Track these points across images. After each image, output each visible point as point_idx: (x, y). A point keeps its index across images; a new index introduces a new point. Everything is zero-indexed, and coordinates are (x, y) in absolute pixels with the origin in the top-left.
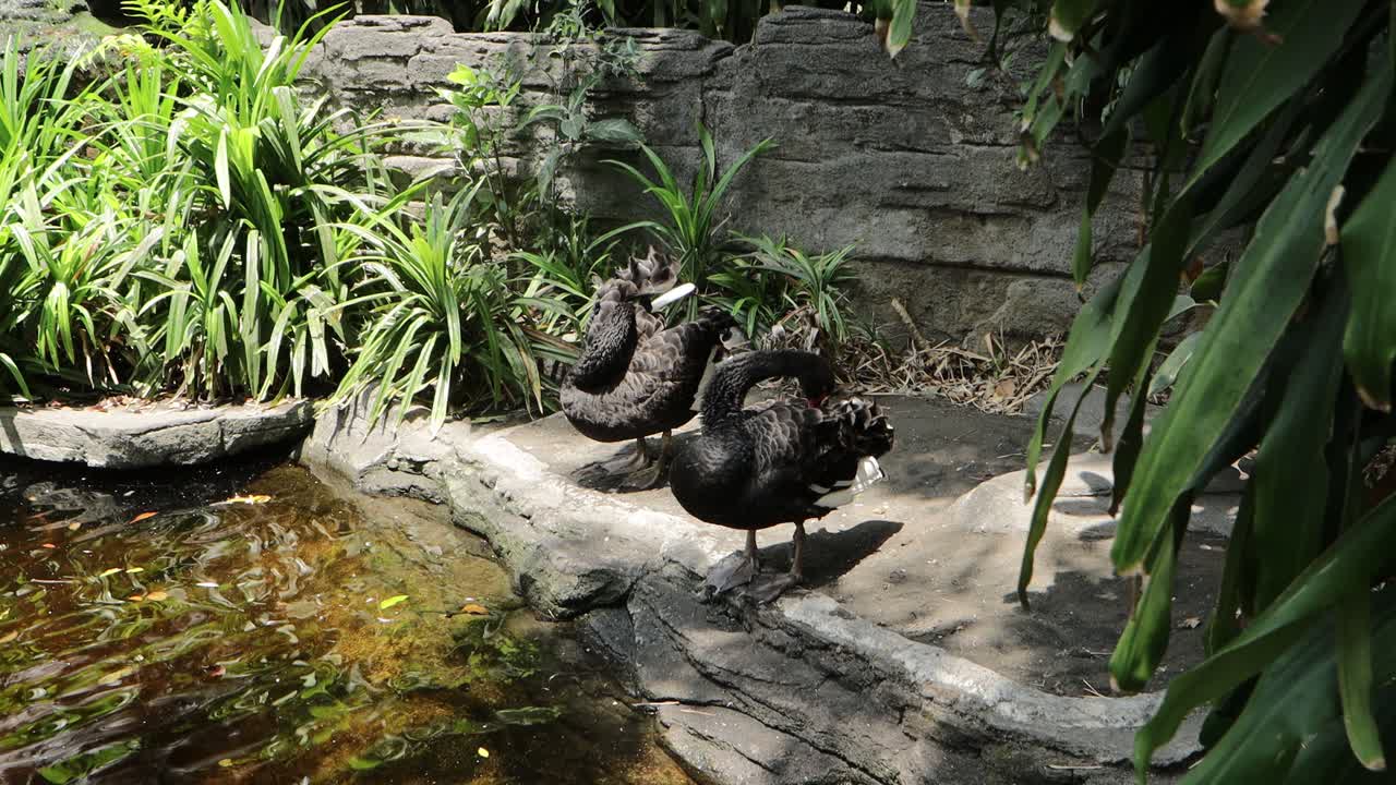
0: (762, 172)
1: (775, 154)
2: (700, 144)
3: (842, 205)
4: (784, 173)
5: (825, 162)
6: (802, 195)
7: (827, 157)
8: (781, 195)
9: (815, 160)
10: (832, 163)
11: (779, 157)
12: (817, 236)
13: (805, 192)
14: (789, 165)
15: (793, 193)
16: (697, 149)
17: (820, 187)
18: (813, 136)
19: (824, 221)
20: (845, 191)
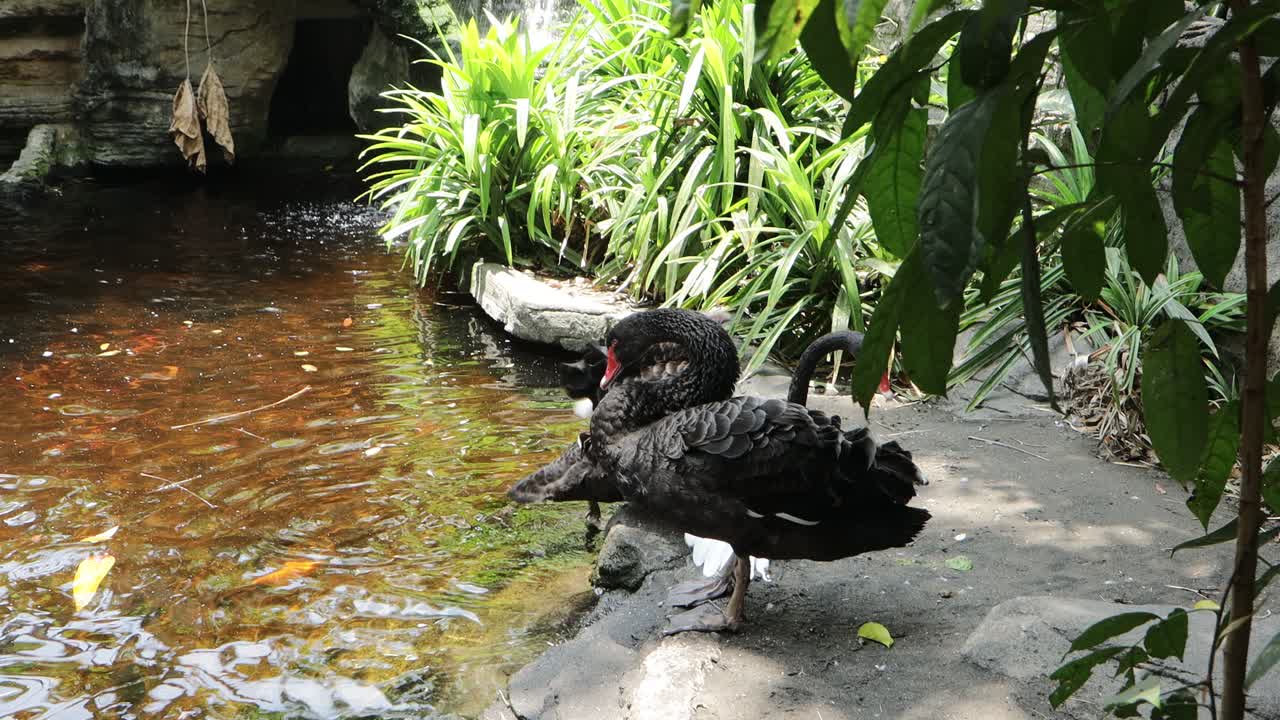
20: (1274, 220)
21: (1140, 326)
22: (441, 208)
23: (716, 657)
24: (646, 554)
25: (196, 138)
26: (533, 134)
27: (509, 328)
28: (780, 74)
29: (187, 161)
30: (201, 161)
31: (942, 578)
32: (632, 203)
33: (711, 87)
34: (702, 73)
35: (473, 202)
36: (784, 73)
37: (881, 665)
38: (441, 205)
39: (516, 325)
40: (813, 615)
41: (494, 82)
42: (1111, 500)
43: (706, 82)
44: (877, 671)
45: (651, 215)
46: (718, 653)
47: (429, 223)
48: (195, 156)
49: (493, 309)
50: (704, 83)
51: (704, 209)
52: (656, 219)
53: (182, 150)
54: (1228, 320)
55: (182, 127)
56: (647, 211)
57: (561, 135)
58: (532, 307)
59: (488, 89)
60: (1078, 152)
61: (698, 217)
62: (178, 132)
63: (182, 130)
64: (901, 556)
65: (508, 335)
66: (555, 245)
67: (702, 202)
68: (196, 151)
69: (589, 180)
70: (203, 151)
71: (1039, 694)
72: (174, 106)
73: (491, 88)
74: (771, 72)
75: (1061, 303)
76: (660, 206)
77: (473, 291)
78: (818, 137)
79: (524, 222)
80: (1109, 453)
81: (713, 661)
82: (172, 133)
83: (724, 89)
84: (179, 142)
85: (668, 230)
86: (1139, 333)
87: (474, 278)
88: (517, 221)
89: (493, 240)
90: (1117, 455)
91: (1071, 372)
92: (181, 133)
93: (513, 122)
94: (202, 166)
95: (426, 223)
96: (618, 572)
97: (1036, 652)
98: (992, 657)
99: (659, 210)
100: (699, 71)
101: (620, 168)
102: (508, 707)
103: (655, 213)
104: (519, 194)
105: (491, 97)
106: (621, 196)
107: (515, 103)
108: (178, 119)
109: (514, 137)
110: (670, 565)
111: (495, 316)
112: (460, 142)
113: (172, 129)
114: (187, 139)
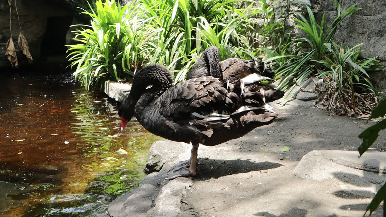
0: (355, 21)
1: (360, 13)
2: (336, 10)
3: (382, 36)
4: (362, 21)
5: (377, 15)
6: (368, 31)
7: (378, 13)
8: (360, 31)
9: (374, 15)
10: (380, 16)
11: (362, 14)
12: (371, 49)
13: (368, 30)
14: (365, 17)
15: (365, 30)
16: (335, 12)
17: (374, 27)
18: (374, 4)
19: (374, 43)
20: (383, 28)
21: (342, 65)
22: (93, 64)
23: (191, 185)
24: (163, 156)
25: (15, 57)
26: (122, 35)
27: (117, 99)
28: (205, 7)
29: (12, 65)
30: (17, 64)
31: (279, 154)
32: (156, 54)
33: (181, 12)
34: (178, 8)
35: (103, 61)
36: (206, 7)
37: (259, 182)
38: (93, 63)
39: (119, 98)
40: (230, 169)
41: (109, 20)
42: (338, 126)
43: (179, 10)
44: (258, 184)
45: (164, 57)
46: (192, 184)
47: (89, 69)
48: (15, 63)
49: (112, 95)
50: (179, 12)
51: (182, 53)
52: (165, 58)
53: (10, 61)
54: (369, 67)
55: (10, 53)
56: (162, 56)
57: (132, 36)
58: (124, 91)
59: (107, 23)
60: (311, 16)
61: (180, 55)
62: (9, 55)
63: (10, 54)
64: (262, 149)
65: (116, 102)
66: (132, 73)
67: (181, 51)
68: (15, 61)
69: (141, 48)
70: (17, 61)
71: (329, 185)
72: (7, 47)
73: (108, 22)
74: (202, 7)
75: (309, 68)
76: (166, 54)
77: (105, 91)
78: (219, 25)
79: (121, 66)
80: (334, 114)
81: (190, 186)
82: (7, 55)
83: (186, 13)
84: (9, 58)
85: (170, 61)
86: (342, 67)
87: (105, 86)
88: (119, 67)
89: (111, 73)
90: (336, 114)
91: (317, 85)
92: (10, 55)
93: (115, 32)
94: (17, 66)
95: (87, 69)
96: (153, 165)
97: (324, 169)
98: (306, 174)
99: (166, 55)
100: (177, 8)
101: (153, 43)
102: (108, 214)
103: (165, 56)
104: (119, 57)
105: (107, 25)
106: (153, 53)
107: (115, 25)
108: (9, 50)
109: (116, 37)
110: (172, 160)
111: (112, 97)
112: (97, 40)
113: (7, 54)
114: (12, 57)
